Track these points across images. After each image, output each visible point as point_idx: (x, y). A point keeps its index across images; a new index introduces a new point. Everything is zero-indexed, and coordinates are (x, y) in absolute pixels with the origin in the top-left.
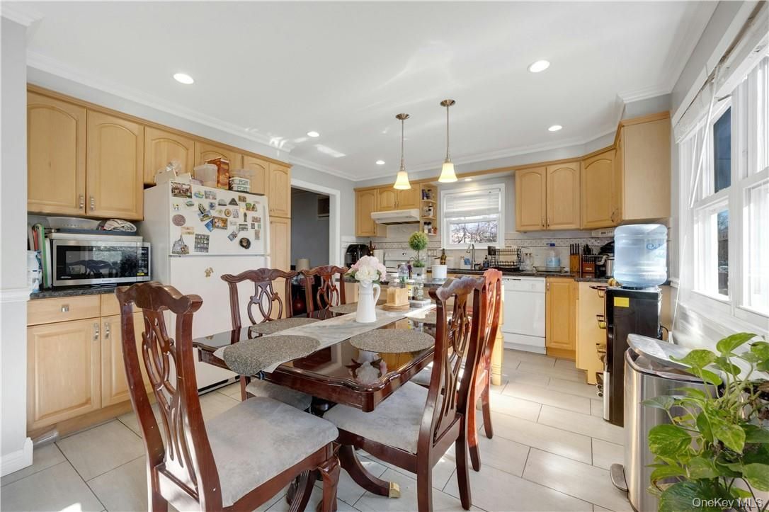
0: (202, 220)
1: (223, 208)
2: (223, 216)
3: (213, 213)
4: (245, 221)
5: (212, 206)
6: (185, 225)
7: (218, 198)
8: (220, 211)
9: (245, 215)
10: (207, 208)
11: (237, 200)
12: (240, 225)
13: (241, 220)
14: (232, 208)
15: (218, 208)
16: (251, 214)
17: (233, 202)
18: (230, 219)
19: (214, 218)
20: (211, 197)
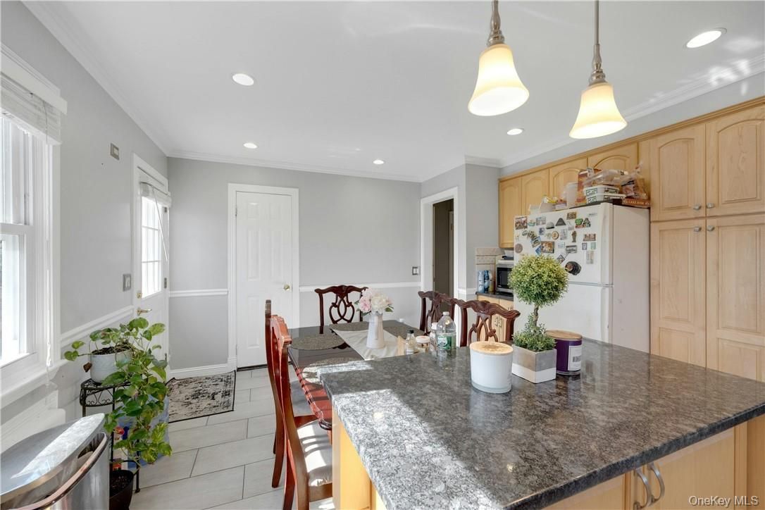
0: (533, 246)
1: (551, 231)
2: (552, 240)
3: (543, 238)
4: (574, 241)
5: (541, 231)
6: (522, 253)
7: (548, 221)
8: (548, 235)
9: (574, 234)
10: (537, 233)
11: (565, 219)
12: (567, 247)
13: (569, 242)
14: (559, 229)
15: (547, 232)
16: (581, 232)
17: (561, 222)
18: (558, 242)
19: (543, 243)
20: (541, 223)
